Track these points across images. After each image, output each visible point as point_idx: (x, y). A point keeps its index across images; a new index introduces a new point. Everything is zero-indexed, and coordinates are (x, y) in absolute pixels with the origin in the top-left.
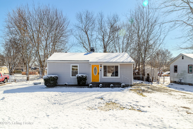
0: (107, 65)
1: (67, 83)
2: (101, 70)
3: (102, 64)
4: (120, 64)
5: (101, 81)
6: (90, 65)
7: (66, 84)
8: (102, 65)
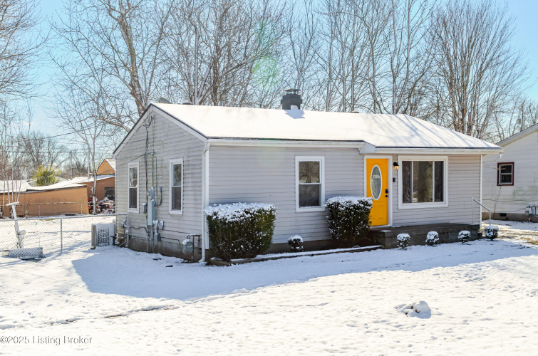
0: (412, 159)
1: (299, 234)
2: (394, 180)
3: (397, 155)
4: (450, 156)
5: (396, 222)
6: (361, 157)
7: (296, 242)
8: (399, 157)
